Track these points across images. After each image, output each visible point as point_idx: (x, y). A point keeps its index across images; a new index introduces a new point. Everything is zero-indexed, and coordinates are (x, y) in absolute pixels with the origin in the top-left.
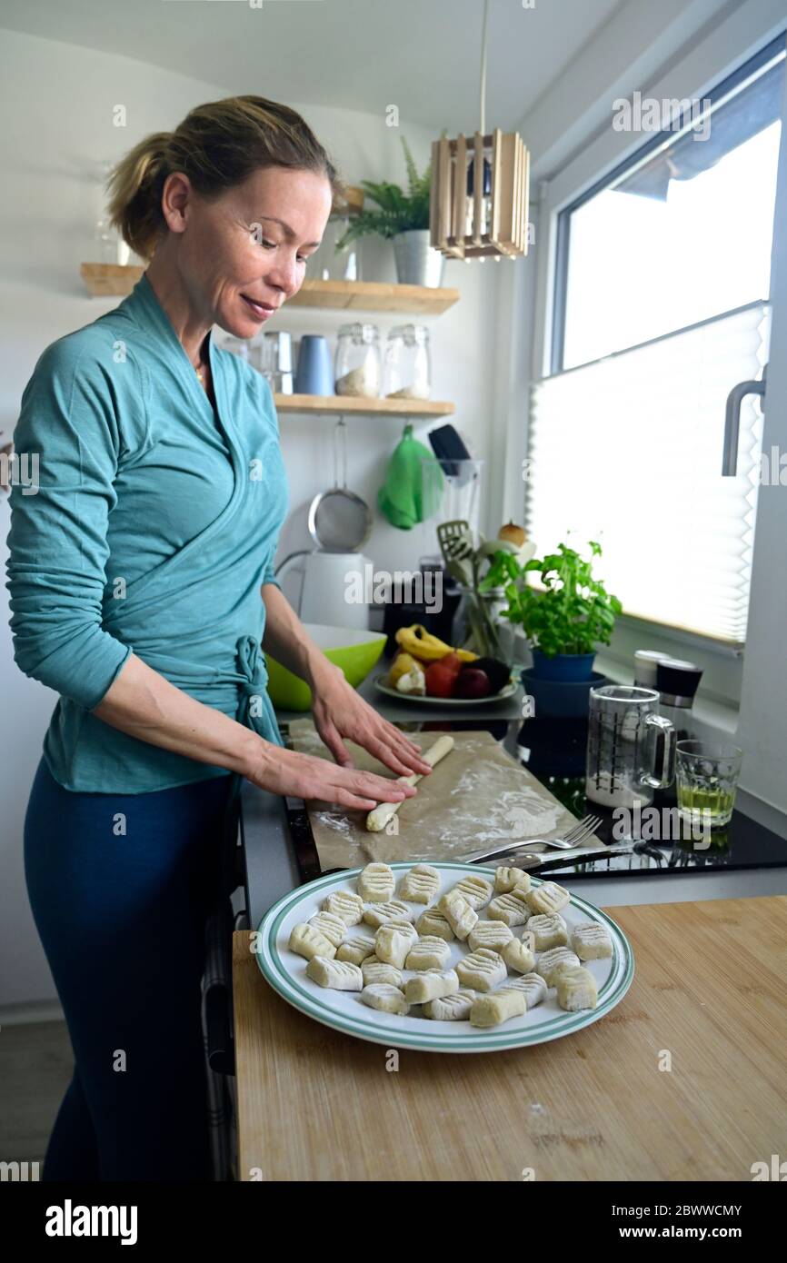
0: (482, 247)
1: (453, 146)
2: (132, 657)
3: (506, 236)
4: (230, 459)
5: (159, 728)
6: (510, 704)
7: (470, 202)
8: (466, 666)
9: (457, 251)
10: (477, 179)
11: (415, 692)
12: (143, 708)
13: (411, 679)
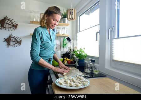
0: (72, 19)
1: (69, 10)
2: (41, 58)
3: (74, 18)
4: (51, 41)
5: (44, 65)
6: (76, 65)
7: (71, 15)
8: (71, 61)
9: (69, 20)
10: (71, 13)
11: (66, 64)
12: (43, 63)
13: (66, 63)
